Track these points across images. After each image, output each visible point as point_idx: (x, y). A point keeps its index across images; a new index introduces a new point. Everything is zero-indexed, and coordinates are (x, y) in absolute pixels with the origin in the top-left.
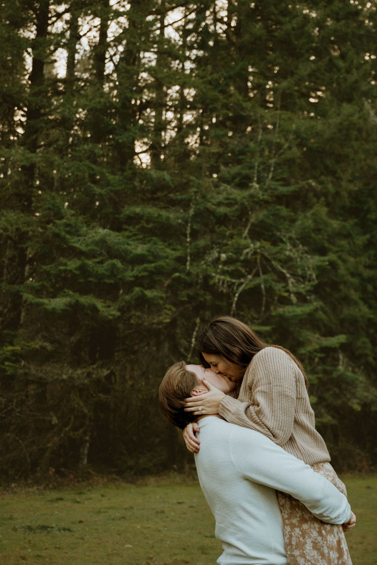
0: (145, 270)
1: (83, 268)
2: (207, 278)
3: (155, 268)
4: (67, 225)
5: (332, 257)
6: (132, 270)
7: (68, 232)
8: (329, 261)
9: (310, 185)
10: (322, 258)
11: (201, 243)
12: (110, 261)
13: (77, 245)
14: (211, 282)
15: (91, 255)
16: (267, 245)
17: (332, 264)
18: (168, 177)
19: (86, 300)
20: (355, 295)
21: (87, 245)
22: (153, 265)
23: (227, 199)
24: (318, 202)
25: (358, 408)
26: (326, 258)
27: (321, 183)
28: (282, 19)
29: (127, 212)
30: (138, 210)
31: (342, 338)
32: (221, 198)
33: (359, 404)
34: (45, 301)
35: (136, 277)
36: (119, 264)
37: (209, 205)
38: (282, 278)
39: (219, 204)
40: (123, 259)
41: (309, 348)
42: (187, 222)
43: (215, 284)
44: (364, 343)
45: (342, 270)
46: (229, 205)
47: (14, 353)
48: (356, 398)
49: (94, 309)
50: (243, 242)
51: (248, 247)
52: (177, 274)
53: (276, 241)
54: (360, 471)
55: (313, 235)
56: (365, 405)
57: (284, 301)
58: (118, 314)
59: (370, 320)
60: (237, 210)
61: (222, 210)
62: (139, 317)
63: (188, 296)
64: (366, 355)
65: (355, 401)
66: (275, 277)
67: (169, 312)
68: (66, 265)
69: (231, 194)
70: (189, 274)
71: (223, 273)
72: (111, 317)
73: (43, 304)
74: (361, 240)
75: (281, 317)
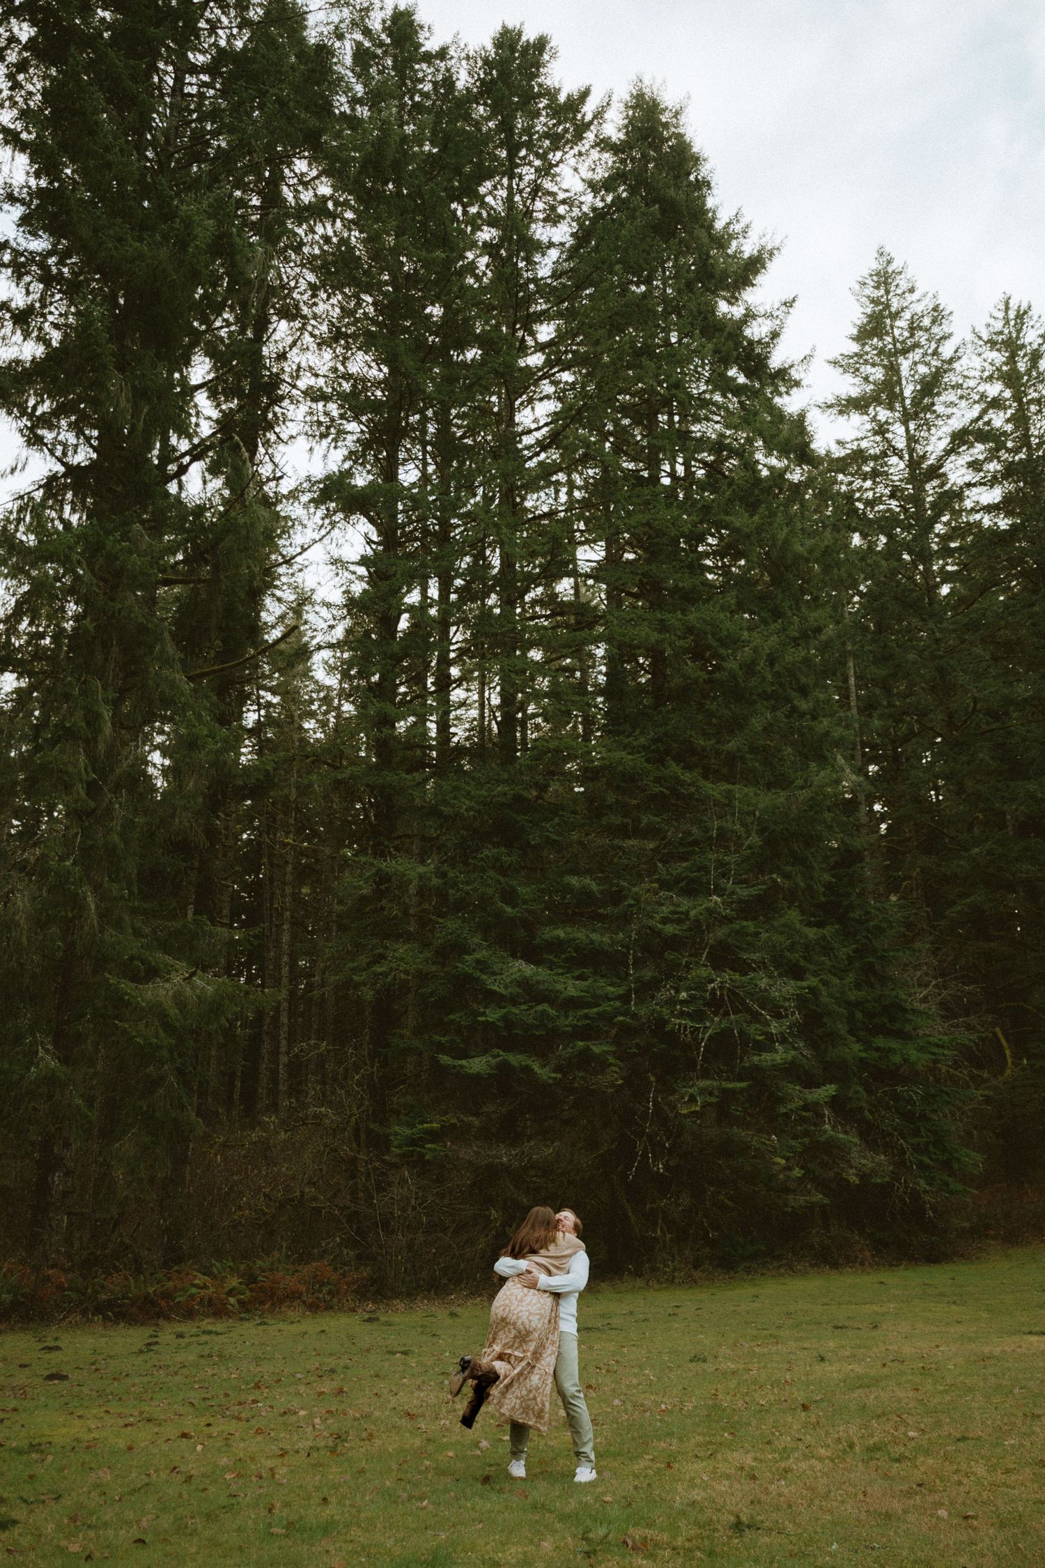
0: (586, 1017)
1: (505, 1018)
2: (661, 1022)
3: (598, 1013)
4: (478, 961)
5: (812, 981)
6: (567, 1017)
7: (481, 971)
8: (809, 988)
9: (774, 881)
10: (799, 983)
11: (648, 974)
12: (540, 1008)
13: (495, 988)
14: (668, 1028)
15: (514, 1001)
16: (737, 976)
17: (812, 990)
18: (594, 887)
19: (515, 1059)
20: (842, 1028)
21: (506, 987)
22: (595, 1010)
23: (673, 913)
24: (789, 908)
25: (854, 1180)
26: (805, 984)
27: (787, 876)
28: (722, 651)
29: (546, 936)
30: (561, 933)
31: (831, 1089)
32: (665, 910)
33: (857, 1175)
34: (464, 1062)
35: (575, 1026)
36: (552, 1012)
37: (651, 923)
38: (756, 1017)
39: (665, 921)
40: (552, 1003)
41: (791, 1106)
42: (629, 949)
43: (672, 1031)
44: (857, 1092)
45: (825, 999)
46: (679, 921)
47: (430, 1132)
48: (851, 1167)
49: (527, 1070)
50: (704, 972)
51: (712, 981)
52: (621, 1018)
53: (743, 968)
54: (862, 1264)
55: (788, 954)
56: (863, 1177)
57: (760, 1048)
58: (559, 1076)
59: (861, 1060)
60: (690, 929)
61: (669, 929)
62: (582, 1078)
63: (638, 1046)
64: (861, 1109)
65: (851, 1171)
66: (748, 1017)
67: (616, 1069)
68: (484, 1014)
69: (678, 906)
70: (634, 1016)
71: (682, 1015)
72: (551, 1081)
73: (462, 1067)
74: (844, 952)
75: (757, 1068)
